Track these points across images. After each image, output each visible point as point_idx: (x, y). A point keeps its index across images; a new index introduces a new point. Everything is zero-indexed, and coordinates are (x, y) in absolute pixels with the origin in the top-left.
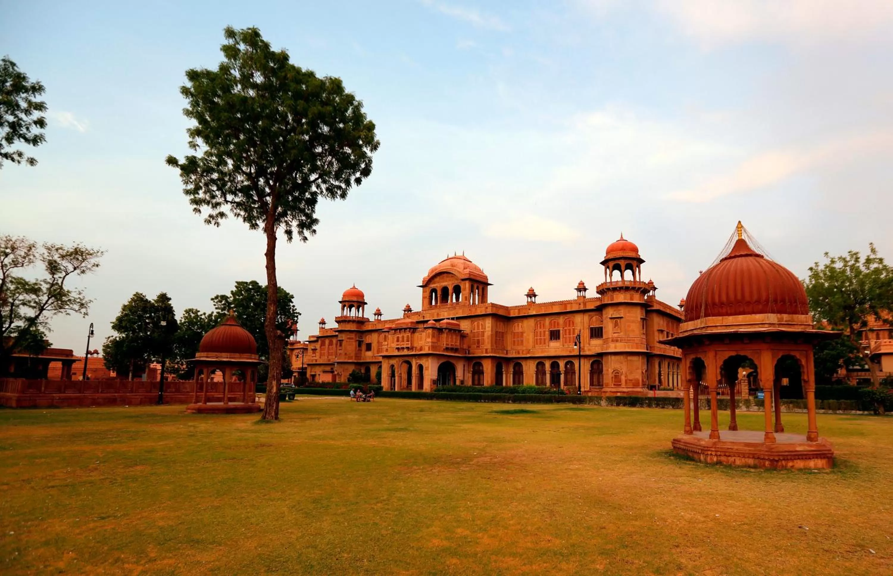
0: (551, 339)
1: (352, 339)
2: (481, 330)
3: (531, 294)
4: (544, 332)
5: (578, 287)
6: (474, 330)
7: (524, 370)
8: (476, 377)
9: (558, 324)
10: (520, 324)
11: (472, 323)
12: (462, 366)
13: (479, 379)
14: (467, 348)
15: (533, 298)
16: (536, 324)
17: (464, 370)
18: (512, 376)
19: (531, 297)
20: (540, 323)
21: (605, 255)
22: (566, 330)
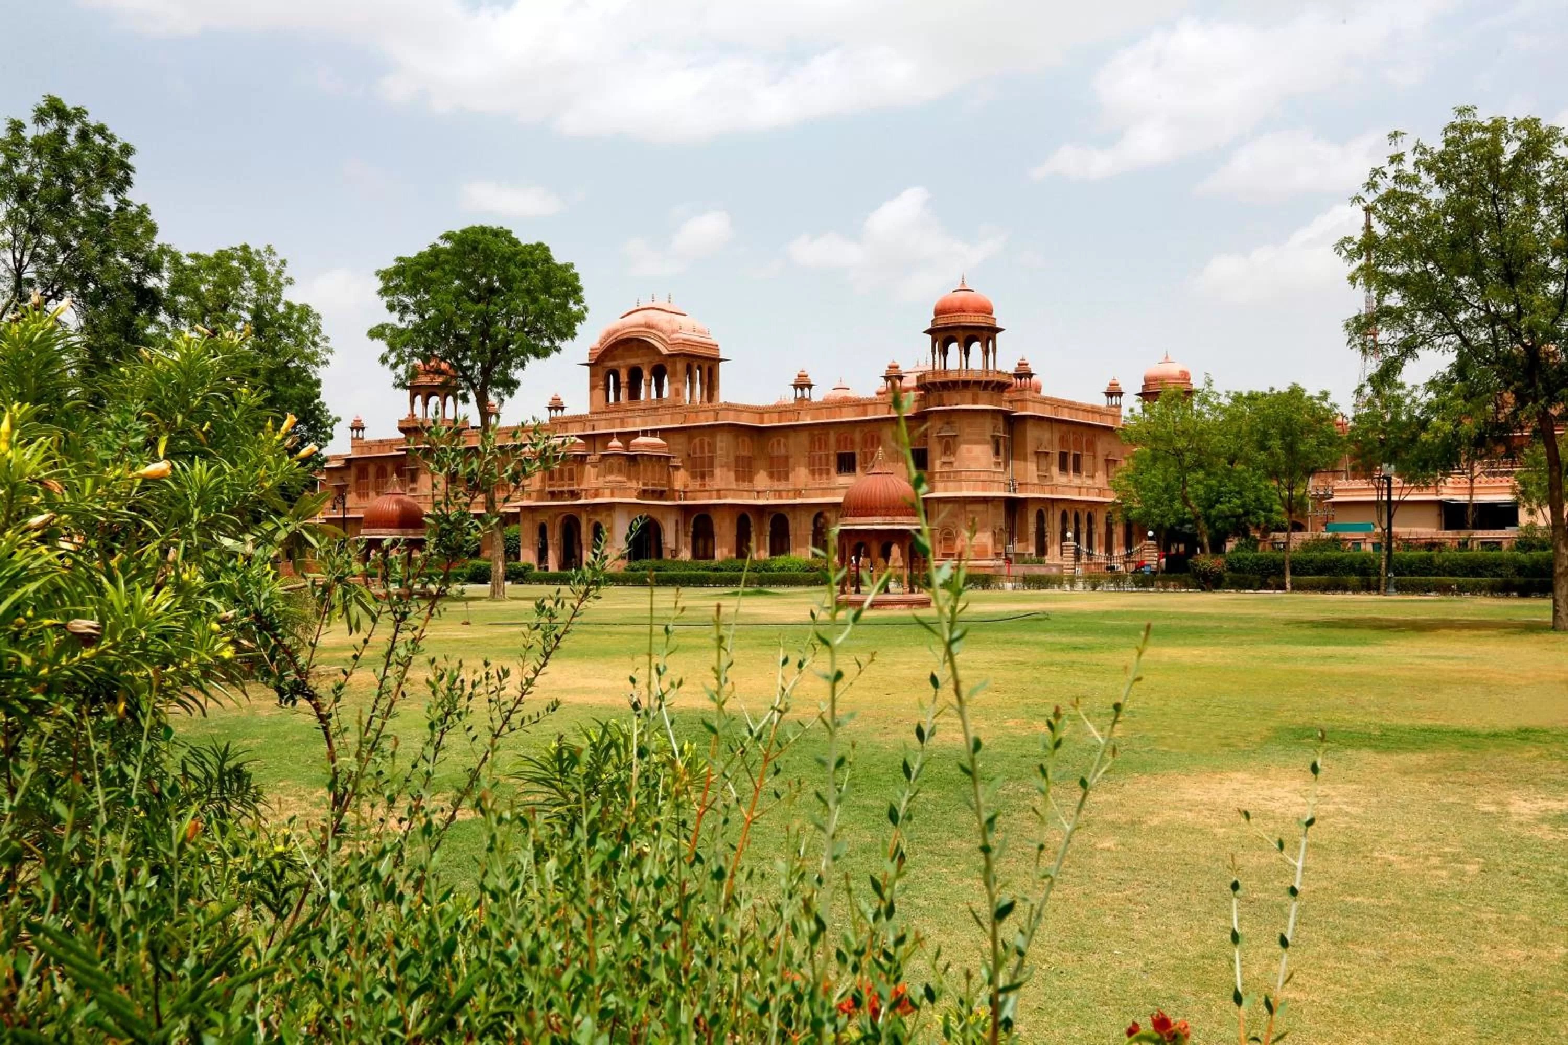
0: (839, 470)
2: (707, 454)
3: (802, 384)
4: (828, 456)
5: (887, 372)
6: (695, 453)
7: (791, 528)
8: (701, 544)
9: (852, 442)
10: (783, 440)
11: (691, 438)
12: (674, 523)
13: (706, 548)
14: (682, 488)
15: (806, 390)
16: (812, 442)
17: (677, 531)
18: (768, 539)
19: (802, 389)
20: (820, 440)
21: (933, 317)
22: (865, 454)
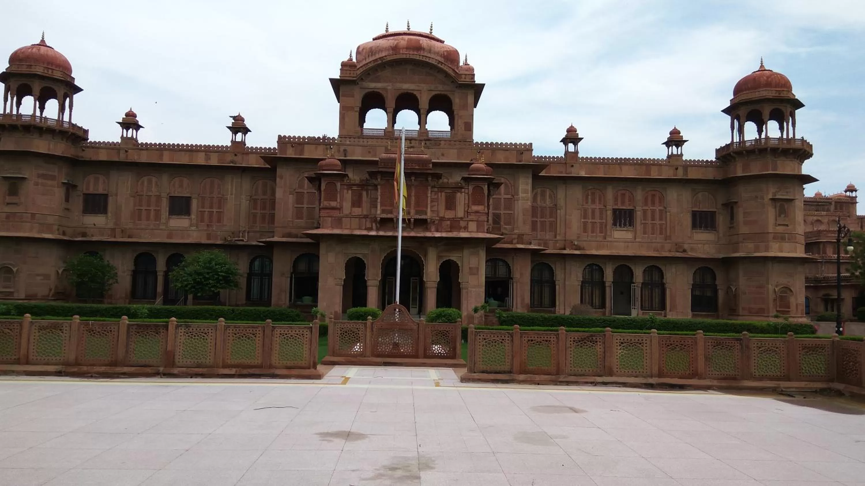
0: (615, 224)
1: (53, 178)
4: (603, 210)
9: (631, 199)
10: (548, 192)
16: (585, 195)
20: (593, 194)
22: (646, 211)
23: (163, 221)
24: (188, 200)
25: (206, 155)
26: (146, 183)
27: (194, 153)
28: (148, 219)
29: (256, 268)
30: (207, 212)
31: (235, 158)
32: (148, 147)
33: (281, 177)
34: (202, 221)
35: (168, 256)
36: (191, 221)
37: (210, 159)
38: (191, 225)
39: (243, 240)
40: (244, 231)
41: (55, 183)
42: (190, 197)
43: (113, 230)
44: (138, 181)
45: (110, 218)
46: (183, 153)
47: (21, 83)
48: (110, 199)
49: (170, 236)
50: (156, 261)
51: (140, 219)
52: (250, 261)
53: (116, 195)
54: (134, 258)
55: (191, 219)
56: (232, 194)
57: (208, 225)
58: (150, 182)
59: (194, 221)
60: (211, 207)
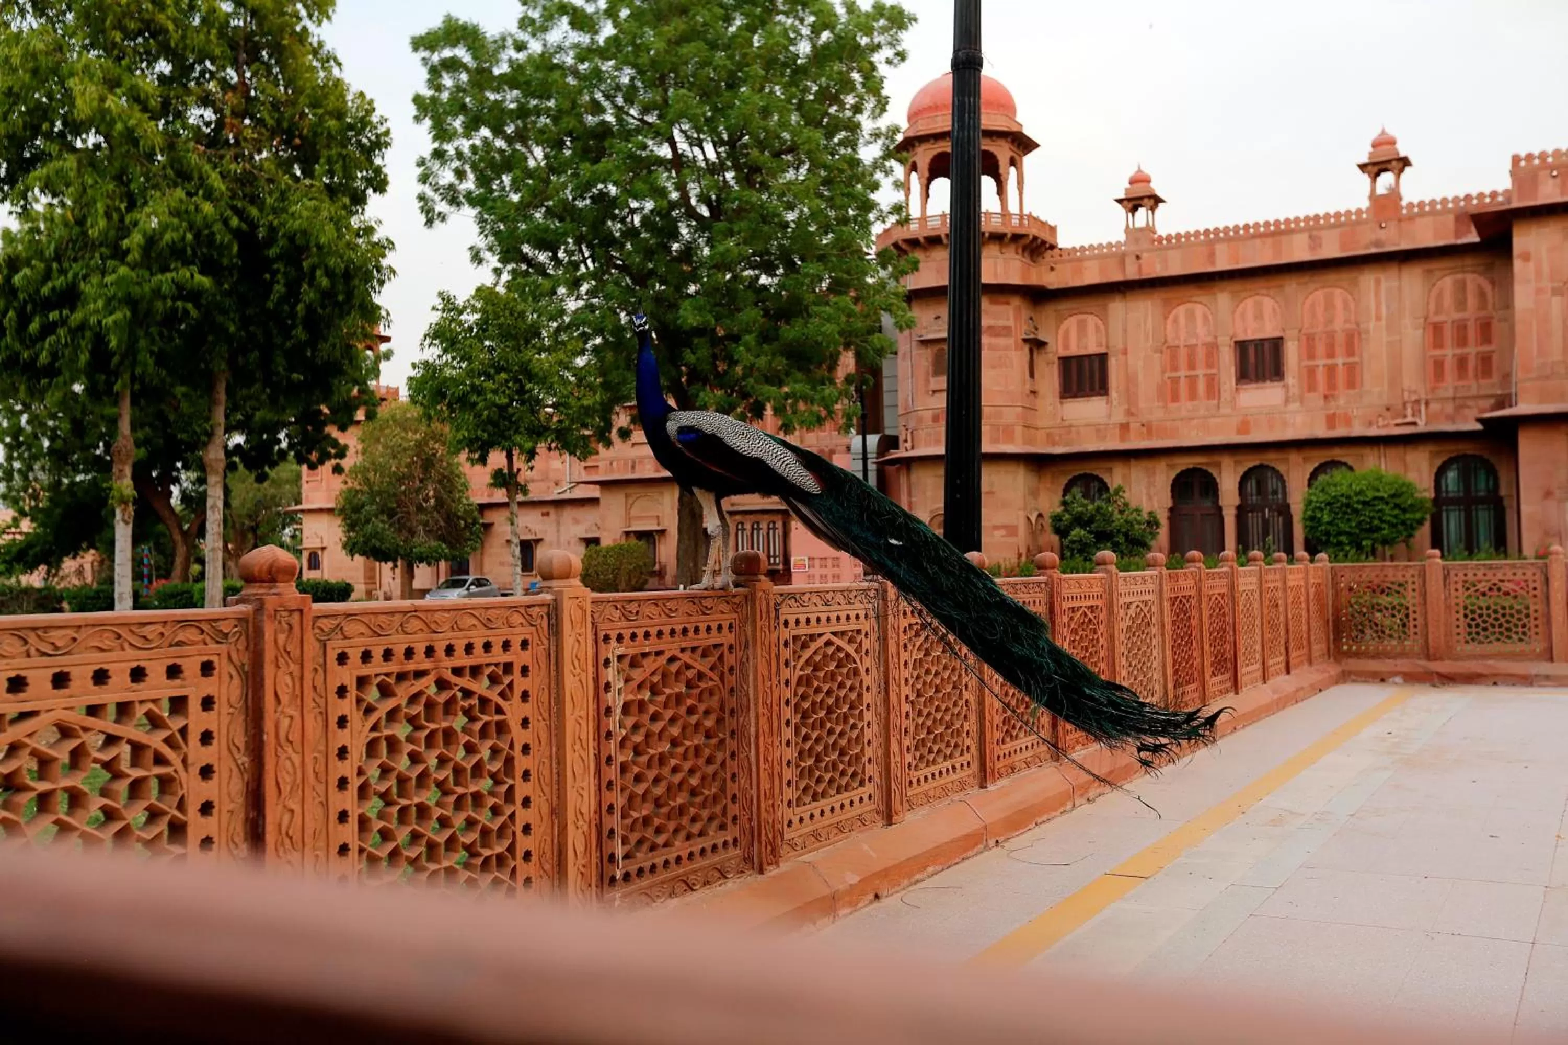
1: (1009, 332)
23: (1226, 395)
24: (1277, 344)
25: (1310, 237)
26: (1182, 321)
27: (1284, 239)
28: (1193, 396)
29: (1451, 487)
30: (1321, 368)
31: (1382, 235)
32: (1180, 241)
33: (1526, 257)
34: (1312, 387)
35: (1241, 473)
36: (1287, 391)
37: (1320, 246)
38: (1287, 401)
39: (1414, 424)
40: (1417, 402)
41: (1011, 341)
42: (1281, 338)
43: (1124, 427)
44: (1166, 318)
45: (1115, 403)
46: (1258, 242)
47: (935, 152)
48: (1113, 363)
49: (1244, 427)
50: (1216, 484)
51: (1175, 398)
52: (1435, 470)
53: (1125, 352)
54: (1170, 482)
55: (1286, 387)
56: (1378, 318)
57: (1326, 397)
58: (1191, 316)
59: (1294, 390)
60: (1331, 354)
